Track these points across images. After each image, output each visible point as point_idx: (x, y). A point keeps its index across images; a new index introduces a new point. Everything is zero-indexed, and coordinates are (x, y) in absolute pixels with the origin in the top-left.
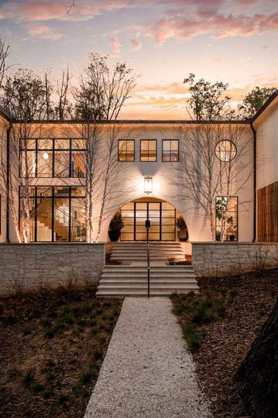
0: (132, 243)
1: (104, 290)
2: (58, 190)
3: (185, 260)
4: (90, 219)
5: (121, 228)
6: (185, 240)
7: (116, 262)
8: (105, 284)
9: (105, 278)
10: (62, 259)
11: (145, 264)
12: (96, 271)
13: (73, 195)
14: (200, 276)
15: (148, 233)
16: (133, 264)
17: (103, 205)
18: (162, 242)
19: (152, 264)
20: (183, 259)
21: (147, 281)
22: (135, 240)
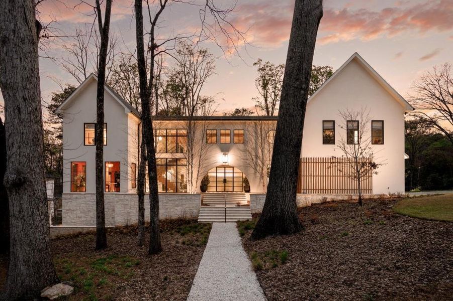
0: (215, 194)
1: (202, 219)
2: (169, 161)
3: (247, 204)
4: (191, 180)
5: (208, 184)
6: (248, 191)
7: (206, 205)
8: (202, 216)
9: (201, 213)
10: (177, 203)
11: (224, 206)
12: (196, 210)
13: (179, 163)
14: (254, 212)
15: (225, 187)
16: (217, 206)
17: (198, 171)
18: (234, 193)
19: (227, 206)
20: (245, 203)
21: (224, 215)
22: (217, 191)
